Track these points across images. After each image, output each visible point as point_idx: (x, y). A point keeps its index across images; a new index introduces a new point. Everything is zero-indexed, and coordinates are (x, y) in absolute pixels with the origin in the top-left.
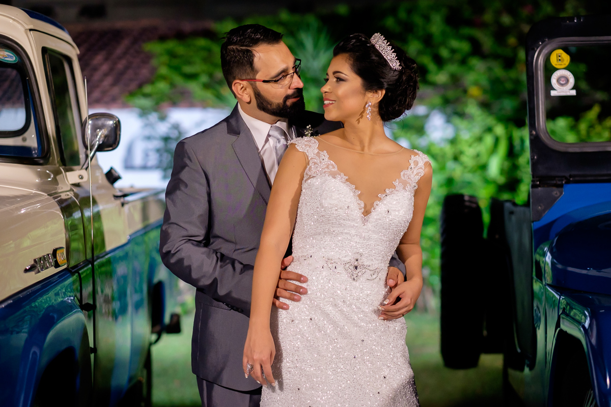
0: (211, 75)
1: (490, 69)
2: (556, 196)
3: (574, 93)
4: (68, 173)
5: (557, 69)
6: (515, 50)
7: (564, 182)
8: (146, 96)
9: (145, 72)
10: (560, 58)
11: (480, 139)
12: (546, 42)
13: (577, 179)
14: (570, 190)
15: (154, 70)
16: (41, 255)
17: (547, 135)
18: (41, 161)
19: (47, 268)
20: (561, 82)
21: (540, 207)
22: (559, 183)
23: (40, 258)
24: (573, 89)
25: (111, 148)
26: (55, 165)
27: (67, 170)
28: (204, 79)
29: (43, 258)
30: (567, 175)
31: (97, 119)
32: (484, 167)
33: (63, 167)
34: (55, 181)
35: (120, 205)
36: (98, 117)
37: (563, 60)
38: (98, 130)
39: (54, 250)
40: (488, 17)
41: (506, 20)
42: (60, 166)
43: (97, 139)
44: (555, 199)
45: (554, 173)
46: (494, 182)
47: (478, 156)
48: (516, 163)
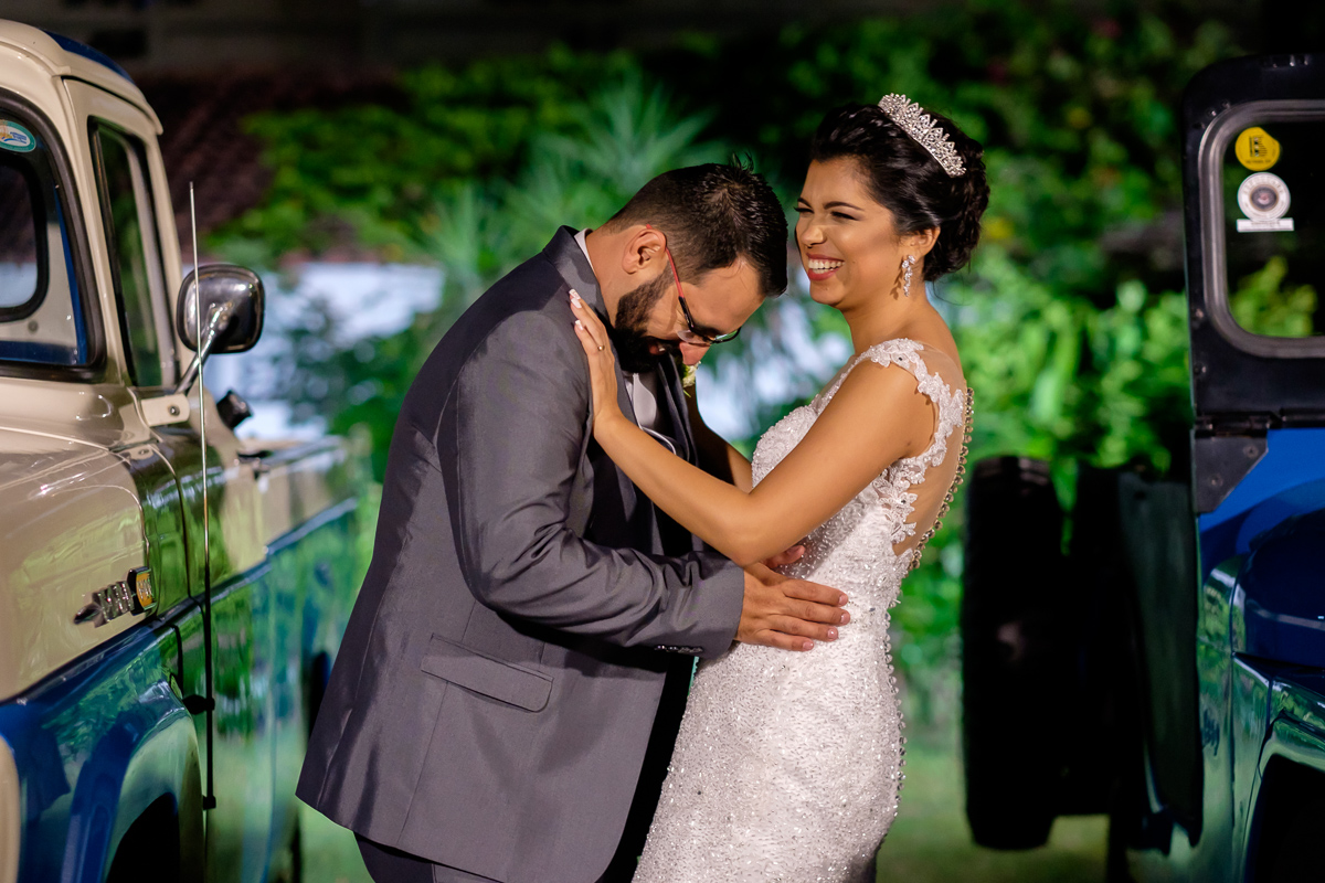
0: (397, 190)
1: (1030, 179)
2: (1251, 456)
3: (1288, 224)
4: (144, 402)
5: (1250, 172)
6: (1083, 134)
7: (1268, 426)
8: (251, 235)
9: (244, 181)
10: (1256, 147)
11: (1013, 336)
12: (1226, 112)
13: (1296, 418)
14: (1283, 442)
15: (266, 178)
16: (106, 584)
17: (1230, 320)
18: (88, 375)
19: (120, 613)
20: (1261, 201)
21: (1214, 482)
22: (1258, 426)
23: (106, 591)
24: (1286, 216)
25: (241, 347)
26: (117, 382)
27: (143, 396)
28: (382, 197)
29: (110, 592)
30: (1275, 408)
31: (211, 279)
32: (1024, 399)
33: (134, 388)
34: (116, 421)
35: (251, 475)
36: (212, 275)
37: (1265, 152)
38: (214, 305)
39: (130, 573)
40: (1022, 60)
41: (1062, 66)
42: (126, 385)
43: (212, 325)
44: (1249, 463)
45: (1244, 405)
46: (1047, 432)
47: (1010, 373)
48: (1095, 390)
